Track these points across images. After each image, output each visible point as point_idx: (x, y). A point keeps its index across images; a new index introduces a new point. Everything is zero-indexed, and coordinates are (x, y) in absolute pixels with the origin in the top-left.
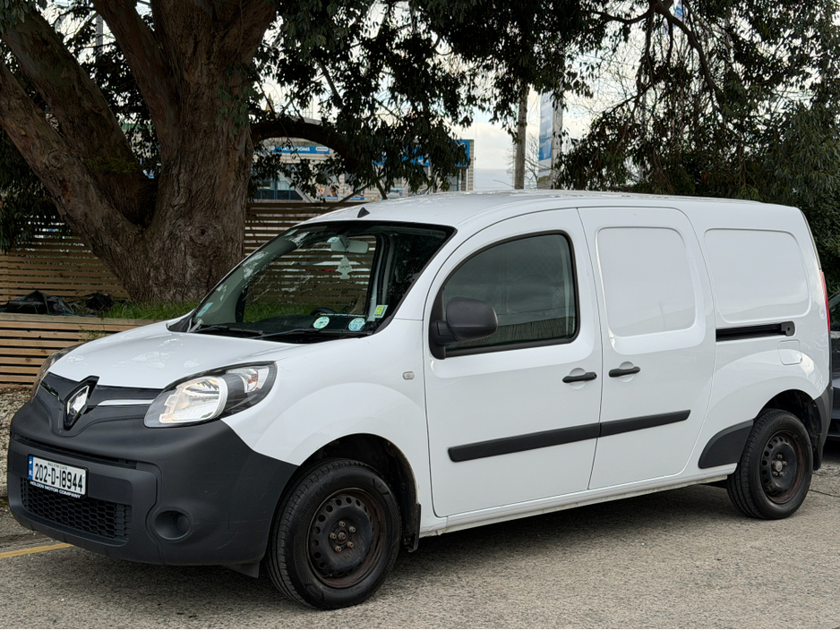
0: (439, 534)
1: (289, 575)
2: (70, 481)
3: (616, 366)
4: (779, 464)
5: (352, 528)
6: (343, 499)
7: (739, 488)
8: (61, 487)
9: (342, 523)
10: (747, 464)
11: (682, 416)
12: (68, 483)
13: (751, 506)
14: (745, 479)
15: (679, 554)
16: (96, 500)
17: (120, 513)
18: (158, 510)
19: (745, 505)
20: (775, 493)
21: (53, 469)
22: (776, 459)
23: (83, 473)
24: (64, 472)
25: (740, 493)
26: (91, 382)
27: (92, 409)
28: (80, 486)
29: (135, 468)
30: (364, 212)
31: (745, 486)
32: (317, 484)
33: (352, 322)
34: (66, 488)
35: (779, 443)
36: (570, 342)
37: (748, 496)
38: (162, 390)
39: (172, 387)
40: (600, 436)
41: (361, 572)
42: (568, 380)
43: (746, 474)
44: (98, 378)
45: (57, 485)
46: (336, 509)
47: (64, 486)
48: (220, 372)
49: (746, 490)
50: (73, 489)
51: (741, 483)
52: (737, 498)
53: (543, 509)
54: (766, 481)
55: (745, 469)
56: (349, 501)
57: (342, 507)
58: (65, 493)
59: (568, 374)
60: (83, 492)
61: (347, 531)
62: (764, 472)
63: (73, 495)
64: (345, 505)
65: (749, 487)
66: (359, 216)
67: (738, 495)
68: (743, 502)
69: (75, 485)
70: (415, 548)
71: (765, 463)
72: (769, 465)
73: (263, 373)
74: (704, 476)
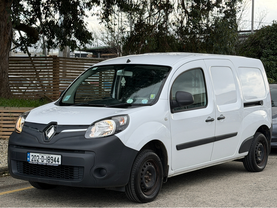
0: (171, 177)
1: (135, 190)
2: (52, 160)
3: (219, 116)
4: (259, 152)
5: (150, 174)
6: (148, 163)
7: (248, 161)
8: (48, 163)
9: (148, 172)
10: (251, 152)
11: (235, 134)
12: (51, 161)
13: (252, 167)
14: (250, 157)
15: (240, 182)
16: (68, 166)
17: (76, 171)
18: (95, 168)
19: (250, 167)
20: (258, 162)
21: (42, 156)
22: (258, 150)
23: (60, 157)
24: (49, 157)
25: (248, 162)
26: (54, 124)
27: (58, 133)
28: (58, 162)
29: (84, 153)
30: (129, 61)
31: (250, 159)
32: (142, 158)
33: (143, 101)
34: (50, 163)
35: (260, 144)
36: (206, 108)
37: (251, 163)
38: (90, 125)
39: (93, 124)
40: (215, 141)
41: (153, 190)
42: (207, 121)
43: (251, 155)
44: (57, 122)
45: (45, 162)
46: (147, 167)
47: (49, 162)
48: (110, 118)
49: (251, 161)
50: (54, 163)
51: (249, 159)
52: (247, 164)
53: (197, 168)
54: (256, 158)
55: (251, 154)
56: (150, 164)
57: (148, 166)
58: (50, 165)
59: (207, 119)
60: (60, 163)
61: (148, 175)
62: (256, 155)
63: (54, 165)
64: (149, 165)
65: (252, 160)
66: (127, 62)
67: (247, 163)
68: (249, 166)
69: (55, 161)
70: (166, 181)
71: (256, 151)
72: (257, 152)
73: (125, 118)
74: (240, 156)
